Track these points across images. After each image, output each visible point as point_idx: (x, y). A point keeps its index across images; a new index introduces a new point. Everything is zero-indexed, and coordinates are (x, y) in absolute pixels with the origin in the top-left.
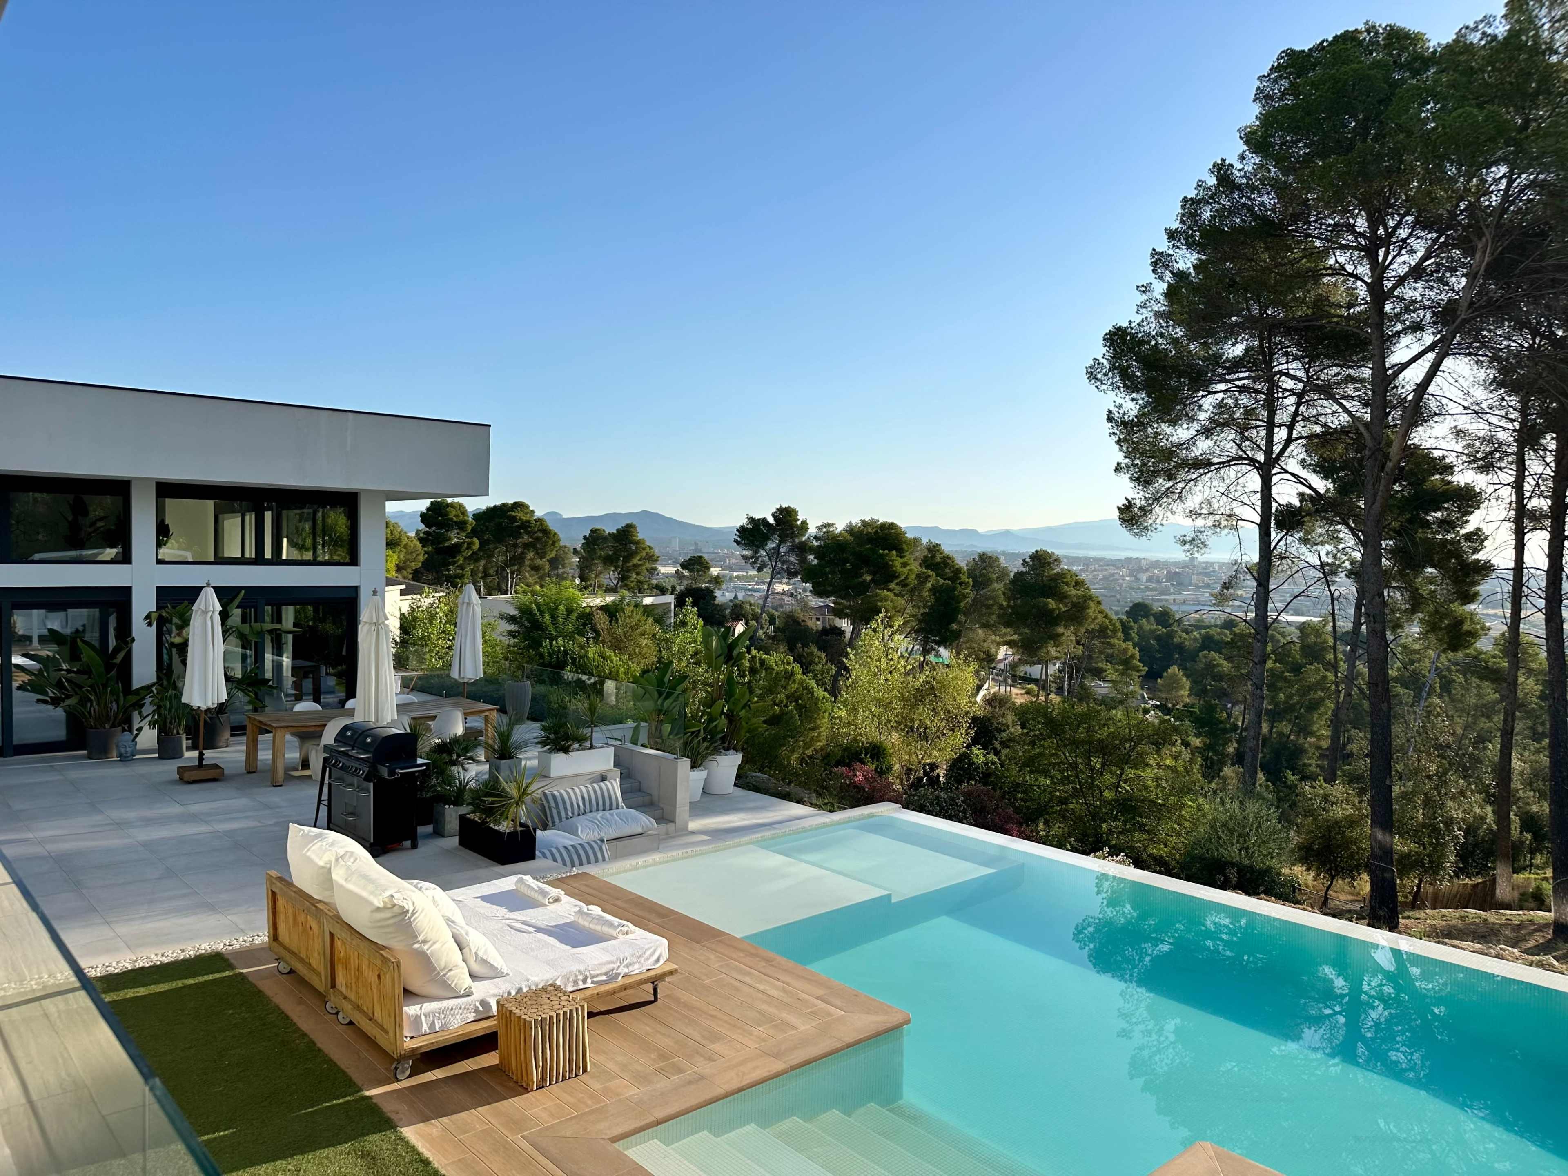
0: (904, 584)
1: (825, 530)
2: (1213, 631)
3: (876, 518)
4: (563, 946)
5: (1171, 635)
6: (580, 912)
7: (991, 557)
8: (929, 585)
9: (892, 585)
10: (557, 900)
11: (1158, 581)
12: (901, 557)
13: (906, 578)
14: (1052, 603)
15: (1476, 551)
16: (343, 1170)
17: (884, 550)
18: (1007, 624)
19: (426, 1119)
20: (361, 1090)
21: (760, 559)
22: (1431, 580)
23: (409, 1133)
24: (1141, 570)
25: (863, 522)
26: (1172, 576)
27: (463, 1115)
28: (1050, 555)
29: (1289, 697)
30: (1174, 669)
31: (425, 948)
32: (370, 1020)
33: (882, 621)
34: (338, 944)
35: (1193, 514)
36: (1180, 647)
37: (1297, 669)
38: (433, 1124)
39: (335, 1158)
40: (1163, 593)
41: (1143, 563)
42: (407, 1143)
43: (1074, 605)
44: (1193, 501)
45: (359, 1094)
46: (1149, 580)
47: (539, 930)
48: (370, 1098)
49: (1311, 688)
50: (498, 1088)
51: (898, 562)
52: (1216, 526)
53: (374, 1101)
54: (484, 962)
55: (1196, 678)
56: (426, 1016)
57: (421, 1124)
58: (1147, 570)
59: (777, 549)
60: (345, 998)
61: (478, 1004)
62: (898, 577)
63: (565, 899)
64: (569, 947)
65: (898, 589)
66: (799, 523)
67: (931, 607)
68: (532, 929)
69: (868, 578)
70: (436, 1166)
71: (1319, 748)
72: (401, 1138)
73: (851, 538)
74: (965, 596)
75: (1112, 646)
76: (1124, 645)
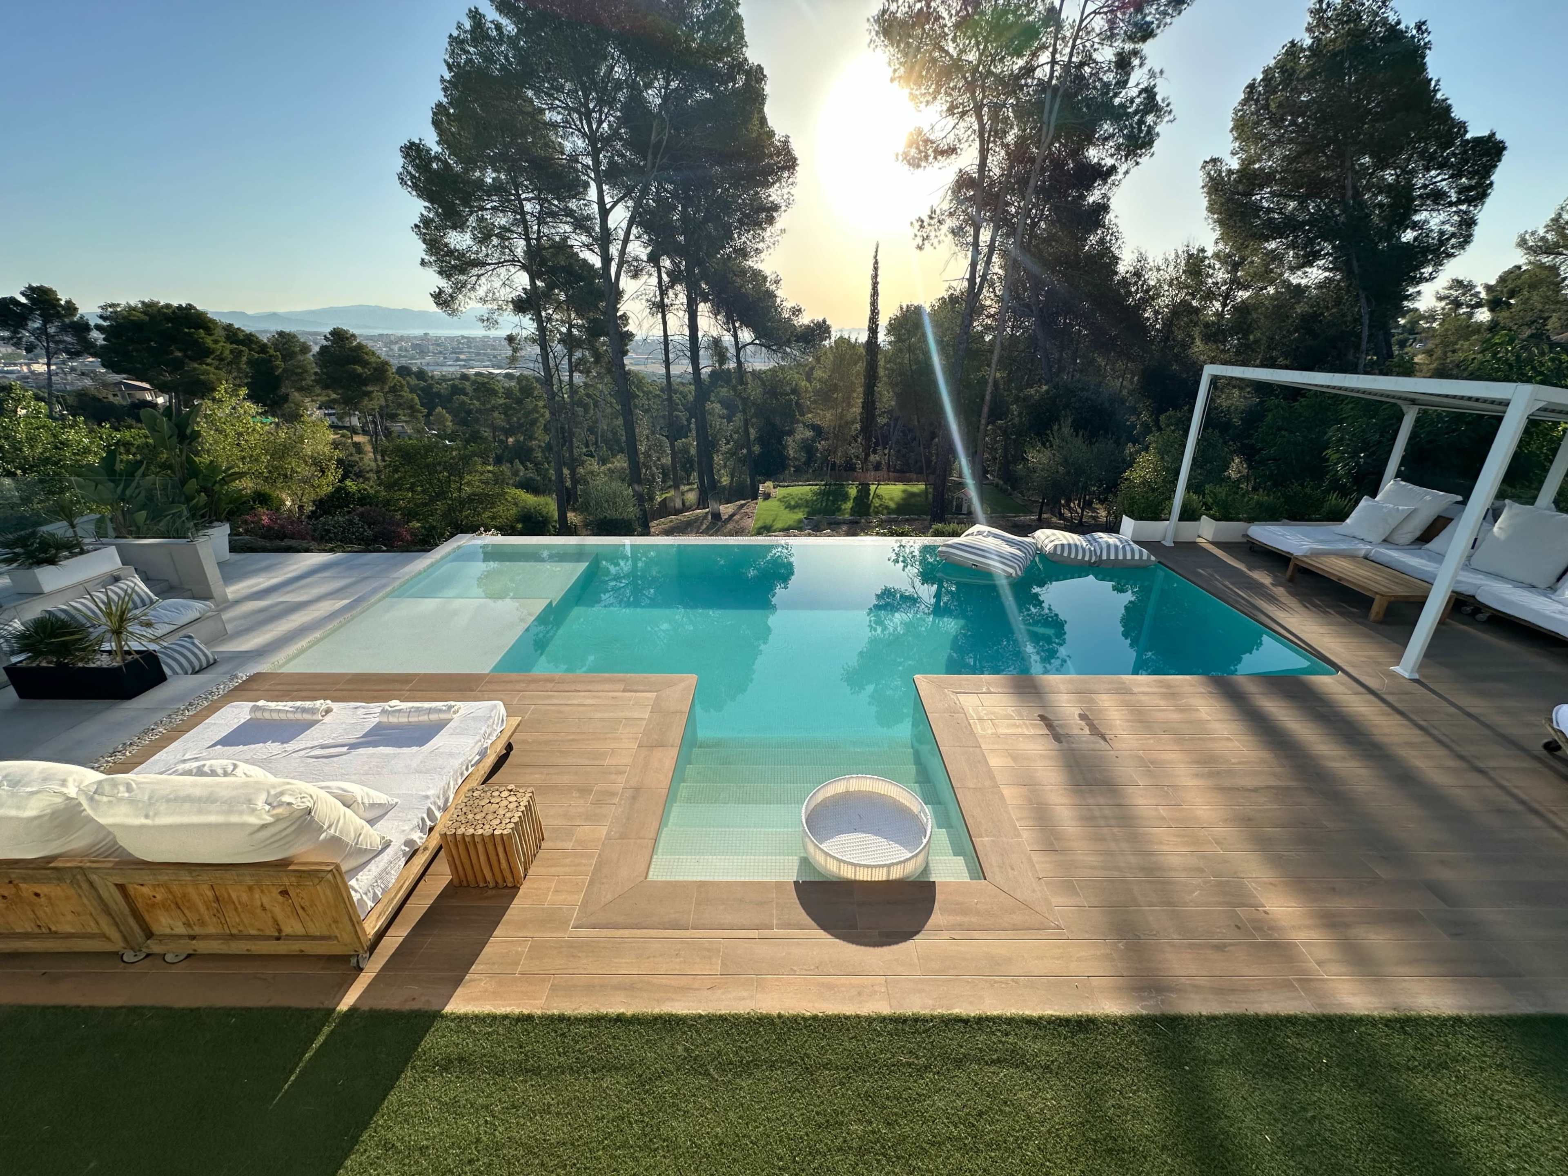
0: (221, 359)
1: (110, 310)
2: (457, 382)
3: (156, 300)
4: (405, 750)
5: (430, 386)
6: (384, 711)
7: (289, 334)
8: (244, 359)
9: (209, 361)
10: (328, 711)
11: (406, 350)
12: (210, 335)
13: (222, 353)
14: (359, 369)
15: (625, 326)
16: (445, 1099)
17: (189, 328)
18: (326, 387)
19: (457, 982)
20: (334, 1009)
21: (24, 340)
22: (604, 344)
23: (457, 1005)
24: (392, 343)
25: (143, 303)
26: (415, 347)
27: (487, 950)
28: (346, 332)
29: (519, 419)
30: (439, 409)
31: (332, 831)
32: (278, 939)
33: (226, 391)
34: (131, 889)
35: (484, 301)
36: (438, 395)
37: (519, 402)
38: (471, 981)
39: (415, 1096)
40: (412, 359)
41: (392, 338)
42: (476, 1016)
43: (375, 369)
44: (481, 292)
45: (335, 1015)
46: (400, 349)
47: (353, 746)
48: (353, 1010)
49: (530, 413)
50: (484, 904)
51: (209, 340)
52: (500, 308)
53: (365, 1008)
54: (373, 806)
55: (454, 413)
56: (366, 894)
57: (459, 989)
58: (396, 343)
59: (43, 330)
60: (193, 938)
61: (403, 847)
62: (213, 352)
63: (335, 706)
64: (415, 749)
65: (216, 363)
66: (63, 303)
67: (251, 377)
68: (345, 749)
69: (179, 354)
70: (539, 1012)
71: (540, 446)
72: (460, 1019)
73: (147, 318)
74: (277, 367)
75: (402, 397)
76: (410, 396)
